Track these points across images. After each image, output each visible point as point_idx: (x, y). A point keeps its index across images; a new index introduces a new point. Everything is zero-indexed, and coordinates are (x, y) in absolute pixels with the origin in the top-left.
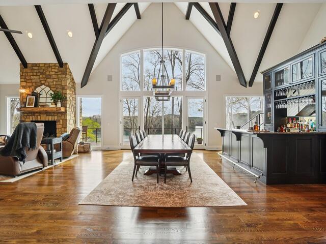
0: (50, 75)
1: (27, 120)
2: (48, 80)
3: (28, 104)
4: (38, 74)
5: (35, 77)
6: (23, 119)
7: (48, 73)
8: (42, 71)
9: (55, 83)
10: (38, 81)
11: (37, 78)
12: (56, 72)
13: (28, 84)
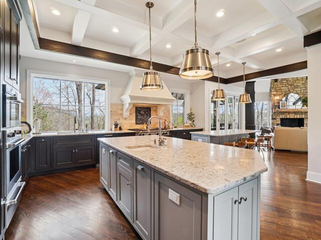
0: (298, 86)
1: (277, 117)
2: (296, 89)
3: (282, 106)
4: (287, 85)
5: (283, 88)
6: (274, 117)
7: (296, 84)
8: (290, 83)
9: (302, 91)
10: (287, 90)
11: (286, 88)
12: (303, 83)
13: (278, 93)
